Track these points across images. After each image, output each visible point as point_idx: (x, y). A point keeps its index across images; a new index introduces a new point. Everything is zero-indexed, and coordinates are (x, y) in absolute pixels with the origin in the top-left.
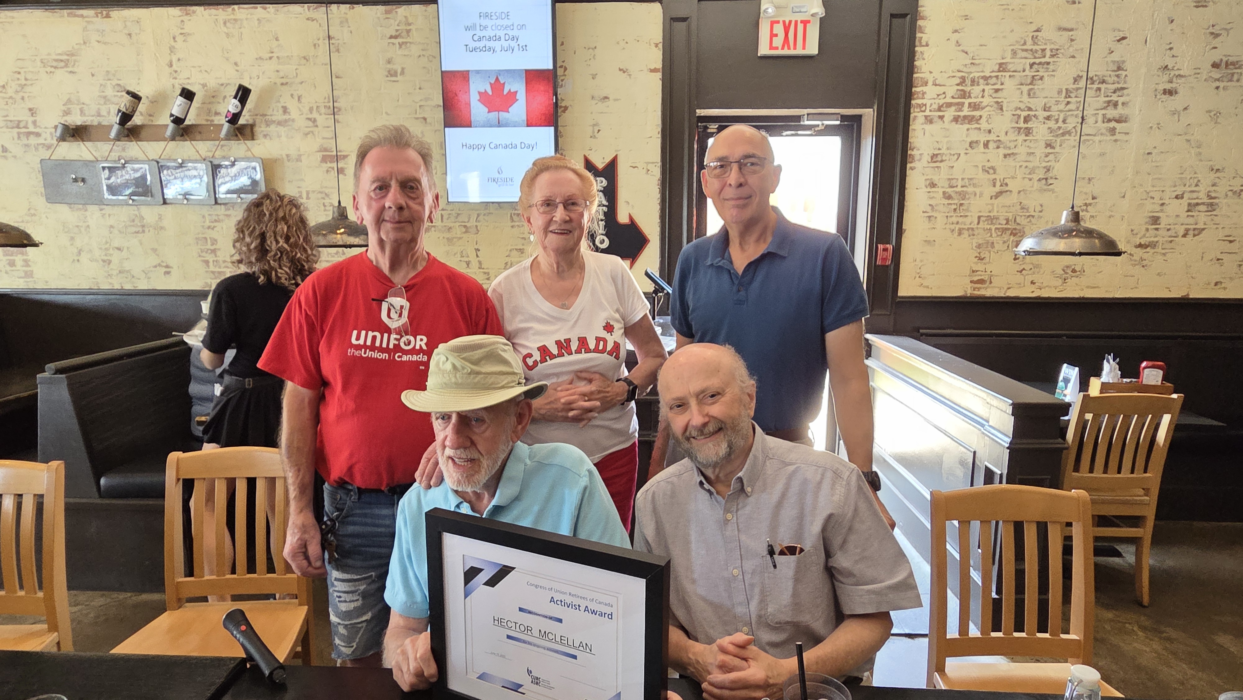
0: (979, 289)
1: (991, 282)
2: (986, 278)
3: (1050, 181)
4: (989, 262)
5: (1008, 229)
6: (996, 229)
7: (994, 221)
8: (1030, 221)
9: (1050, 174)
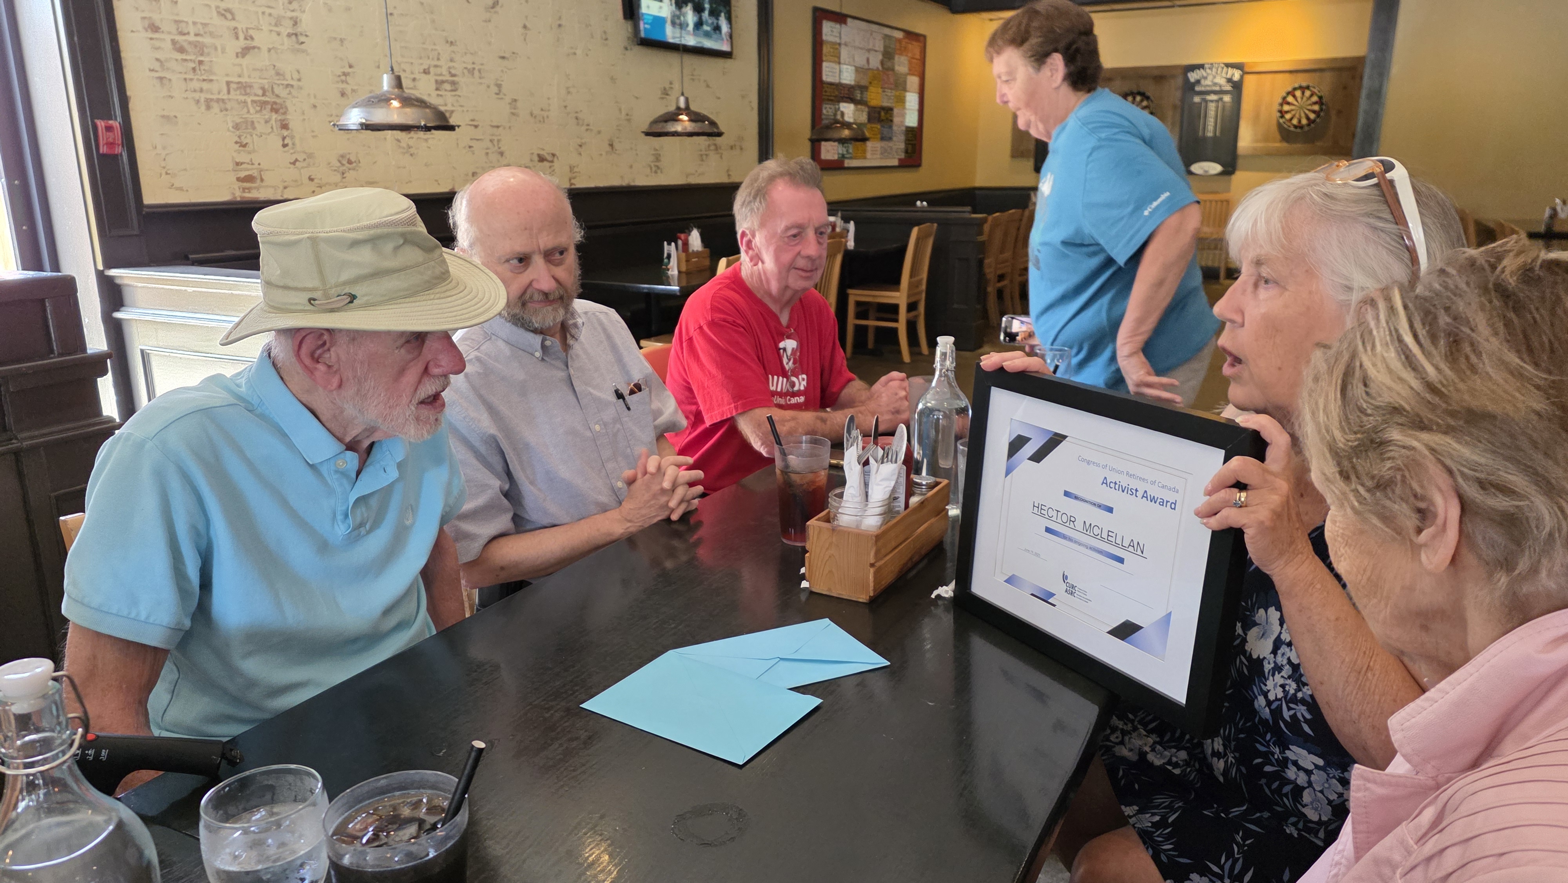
0: (249, 189)
1: (262, 180)
2: (255, 173)
3: (302, 39)
4: (254, 151)
5: (266, 103)
6: (253, 101)
7: (248, 90)
8: (290, 93)
9: (299, 30)
